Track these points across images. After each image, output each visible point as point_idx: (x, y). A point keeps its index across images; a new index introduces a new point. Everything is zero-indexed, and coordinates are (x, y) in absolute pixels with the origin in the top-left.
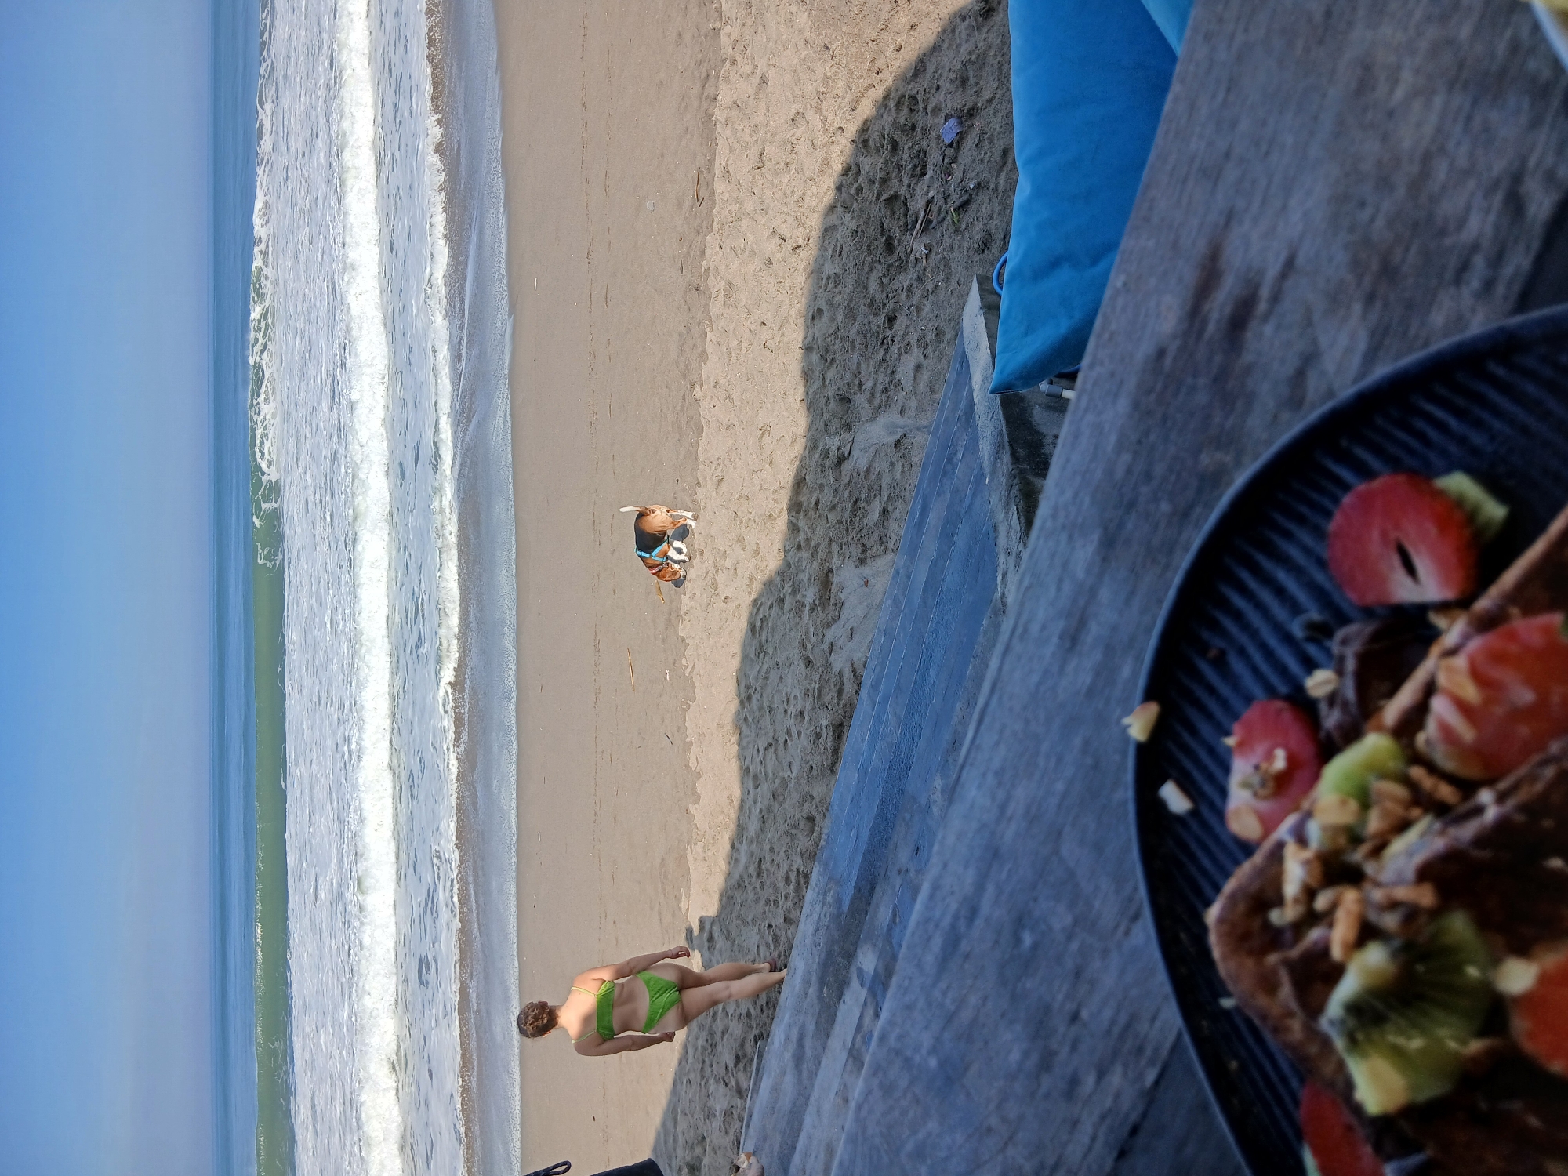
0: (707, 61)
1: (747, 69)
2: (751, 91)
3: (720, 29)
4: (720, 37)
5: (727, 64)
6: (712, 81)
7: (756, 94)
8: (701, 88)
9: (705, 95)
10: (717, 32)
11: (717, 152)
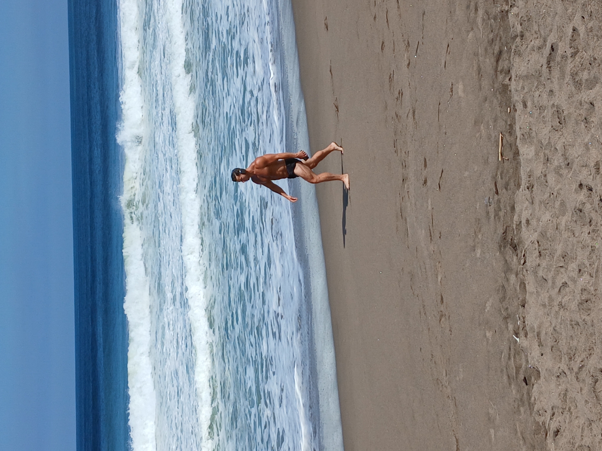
0: (498, 39)
1: (537, 43)
2: (544, 61)
3: (507, 12)
4: (508, 18)
5: (518, 39)
6: (505, 56)
7: (548, 62)
8: (495, 63)
9: (499, 69)
10: (505, 14)
11: (517, 118)
